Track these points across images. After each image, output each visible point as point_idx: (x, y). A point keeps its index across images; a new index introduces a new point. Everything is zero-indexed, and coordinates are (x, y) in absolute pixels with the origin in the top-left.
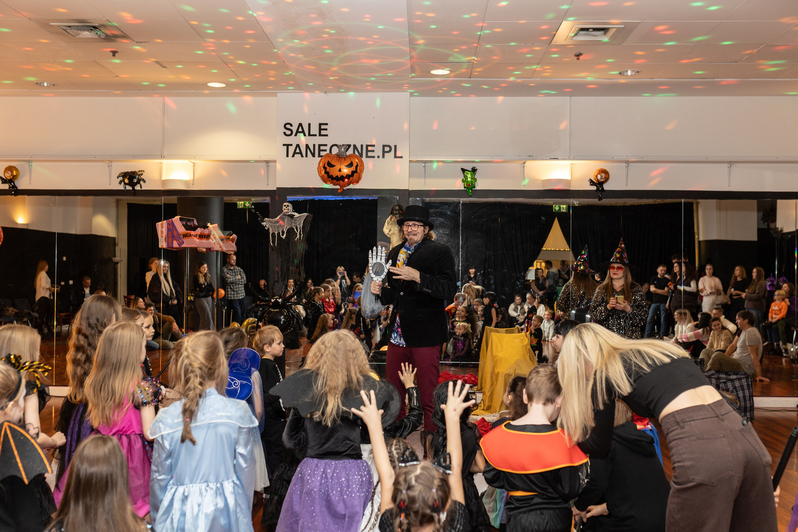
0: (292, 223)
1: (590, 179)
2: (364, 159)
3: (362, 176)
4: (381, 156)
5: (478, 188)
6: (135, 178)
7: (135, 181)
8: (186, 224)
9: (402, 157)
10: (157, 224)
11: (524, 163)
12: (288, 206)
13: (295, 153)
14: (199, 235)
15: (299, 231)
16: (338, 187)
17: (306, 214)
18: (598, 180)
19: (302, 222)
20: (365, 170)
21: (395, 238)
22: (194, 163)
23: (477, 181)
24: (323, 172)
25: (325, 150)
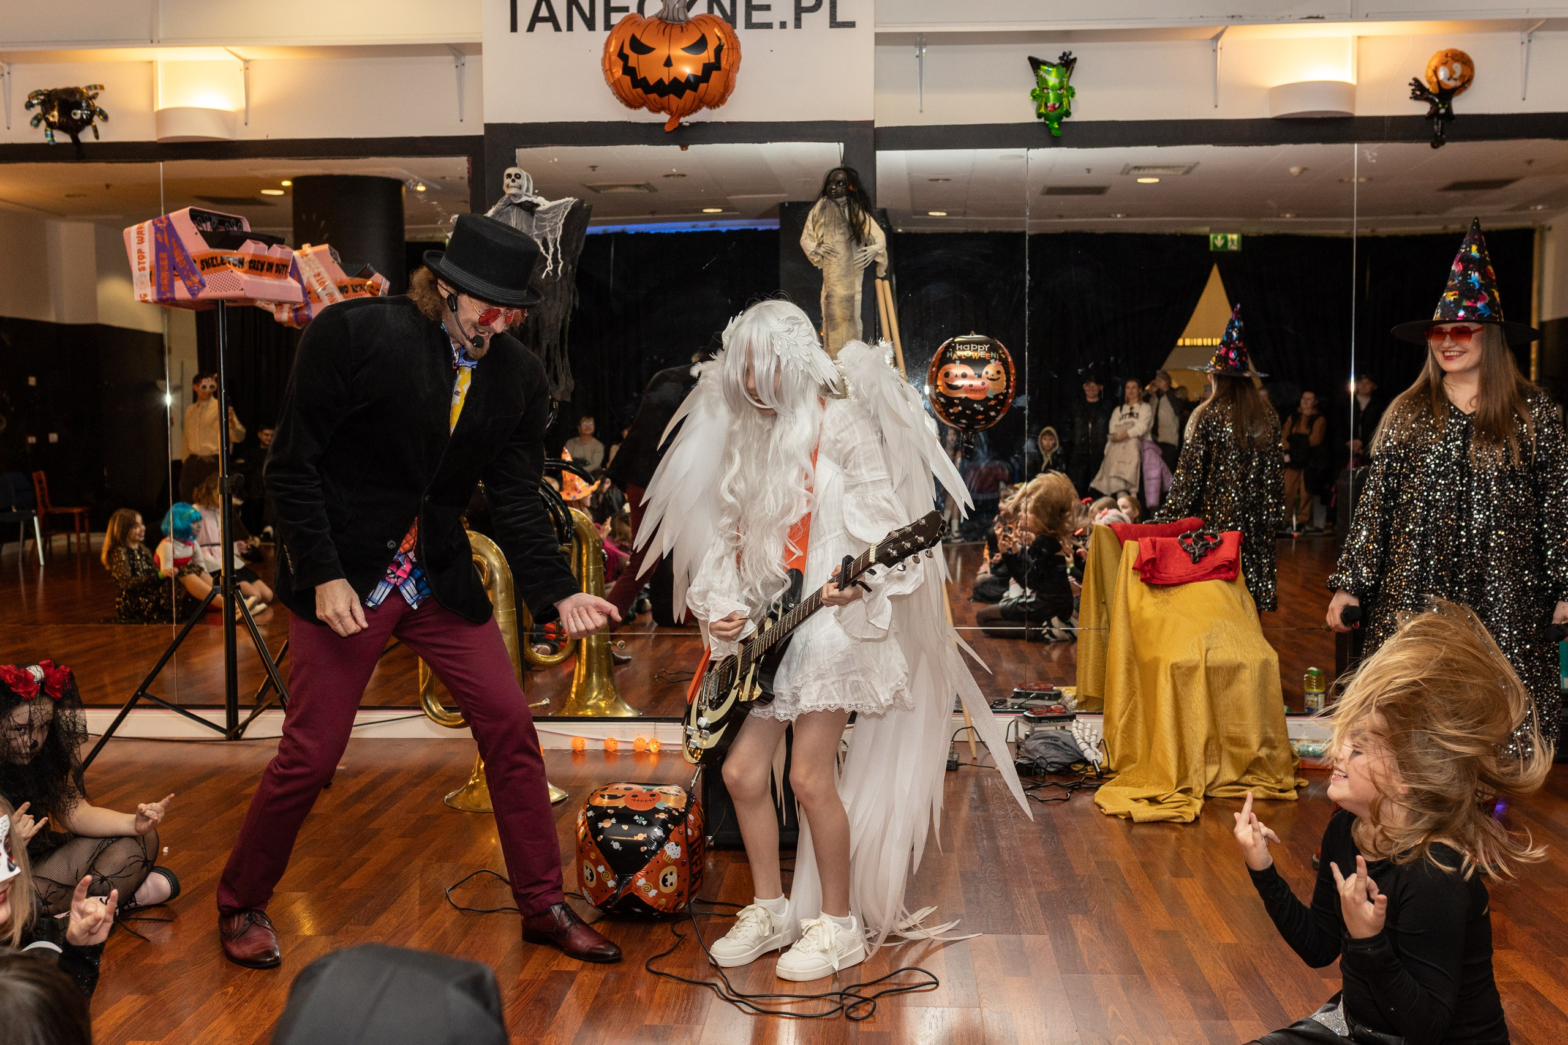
0: (531, 227)
1: (1416, 80)
2: (740, 30)
3: (734, 80)
4: (791, 23)
5: (1079, 114)
6: (79, 107)
7: (78, 114)
8: (213, 229)
9: (852, 25)
10: (126, 230)
11: (1217, 38)
12: (518, 176)
13: (536, 19)
14: (251, 262)
15: (552, 250)
16: (663, 117)
17: (571, 199)
18: (1439, 82)
19: (560, 225)
20: (743, 64)
21: (834, 266)
22: (246, 61)
23: (1077, 96)
24: (618, 72)
25: (625, 9)
